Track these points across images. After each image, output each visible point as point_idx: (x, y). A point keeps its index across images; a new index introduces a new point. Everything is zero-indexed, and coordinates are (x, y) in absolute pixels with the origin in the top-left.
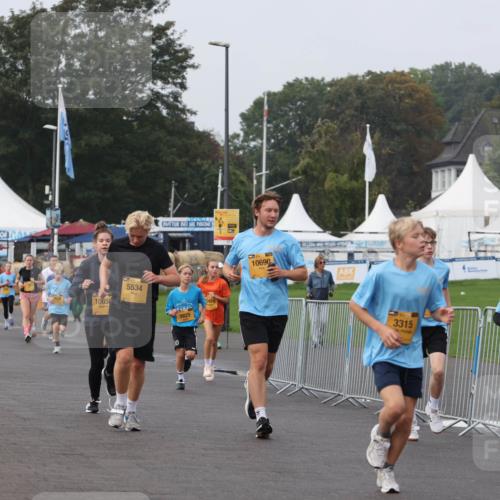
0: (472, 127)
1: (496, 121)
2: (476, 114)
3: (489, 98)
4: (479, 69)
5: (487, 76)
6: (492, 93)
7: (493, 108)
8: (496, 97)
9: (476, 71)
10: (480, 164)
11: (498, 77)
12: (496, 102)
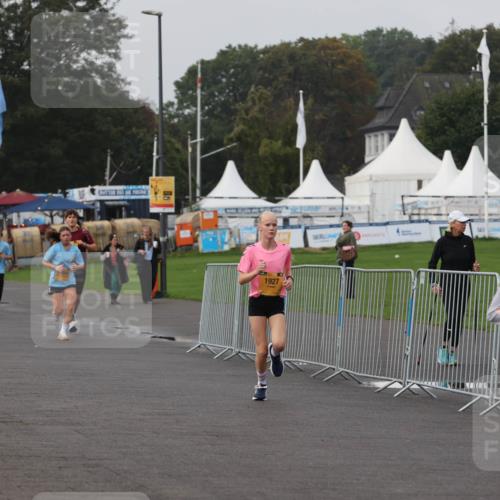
0: (404, 92)
1: (427, 85)
2: (408, 79)
3: (421, 62)
4: (410, 35)
5: (417, 41)
6: (423, 58)
7: (424, 72)
8: (427, 62)
9: (407, 37)
10: (413, 129)
11: (429, 42)
12: (427, 67)
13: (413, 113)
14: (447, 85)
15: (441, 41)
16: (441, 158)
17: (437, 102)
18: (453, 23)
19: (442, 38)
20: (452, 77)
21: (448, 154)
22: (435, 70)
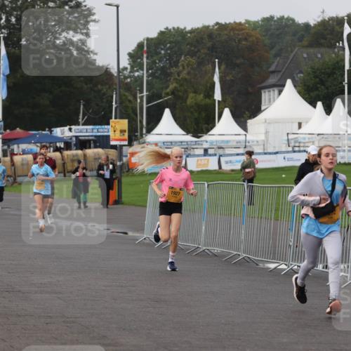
0: (289, 61)
1: (305, 55)
2: (292, 52)
3: (301, 40)
4: (293, 20)
5: (299, 25)
6: (303, 36)
7: (303, 47)
8: (305, 39)
9: (291, 22)
10: (295, 86)
11: (307, 26)
12: (305, 43)
13: (295, 75)
14: (319, 56)
15: (315, 25)
16: (315, 107)
17: (312, 68)
18: (323, 12)
19: (315, 23)
20: (323, 50)
21: (319, 104)
22: (310, 45)
